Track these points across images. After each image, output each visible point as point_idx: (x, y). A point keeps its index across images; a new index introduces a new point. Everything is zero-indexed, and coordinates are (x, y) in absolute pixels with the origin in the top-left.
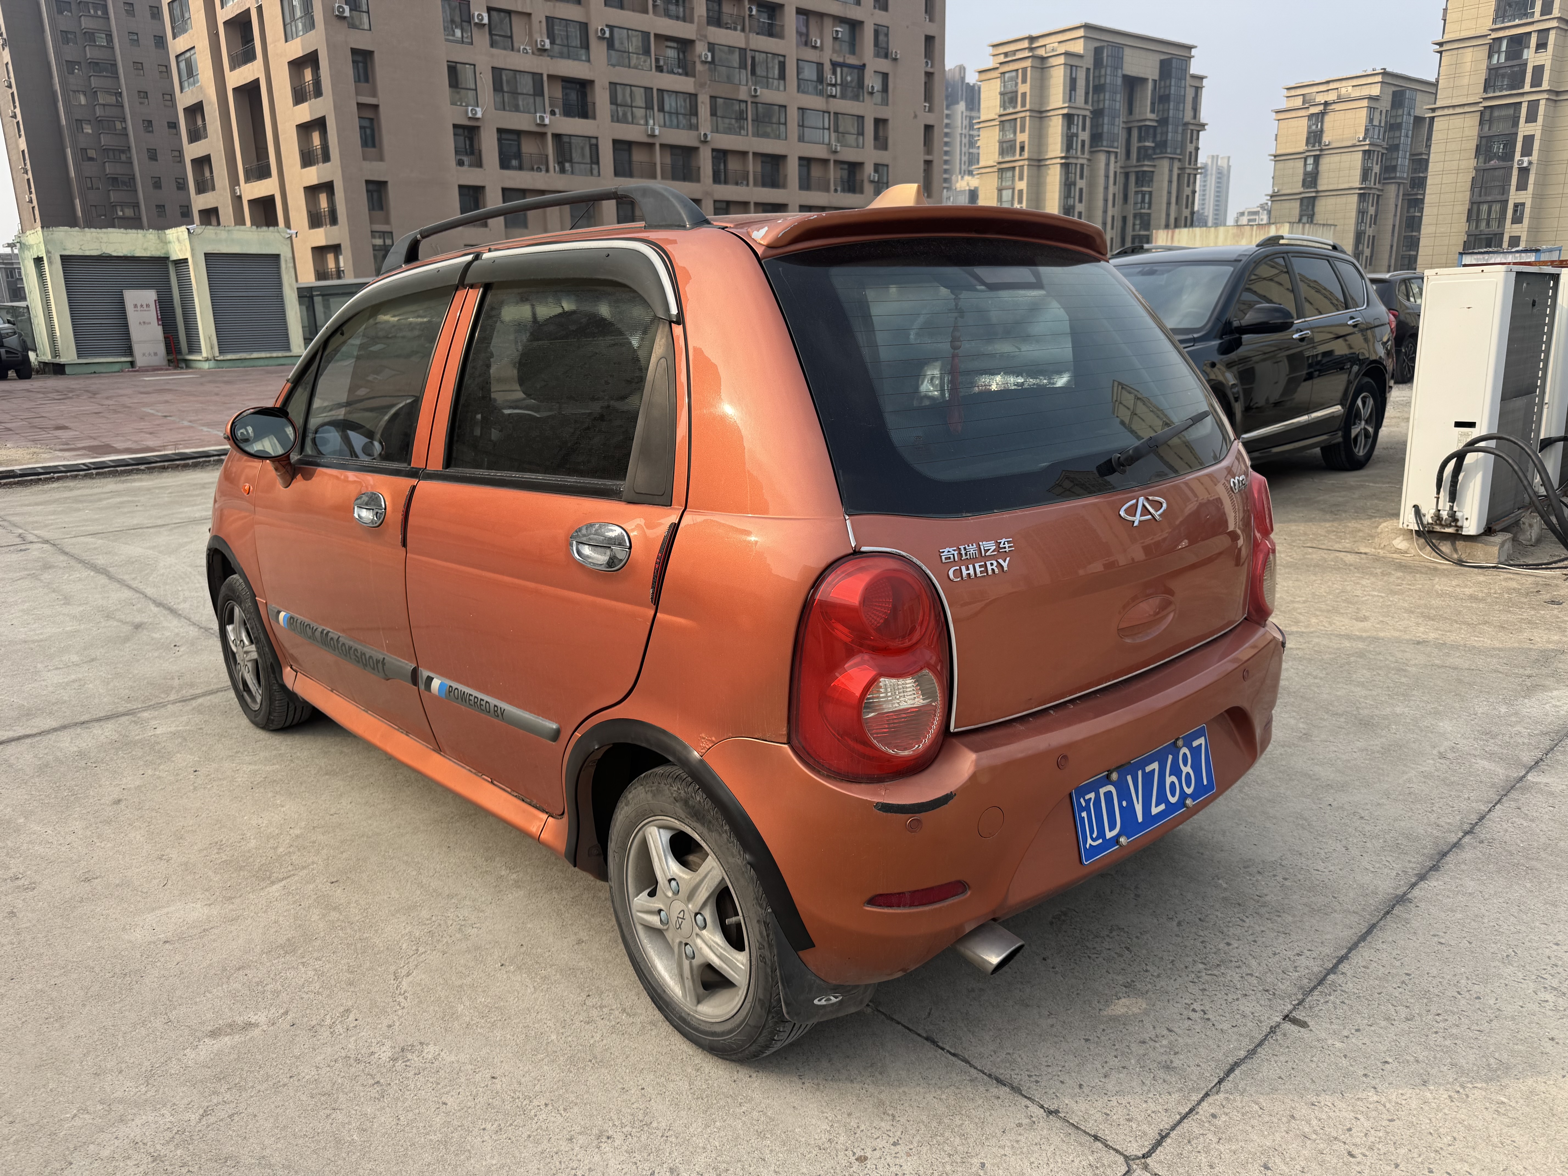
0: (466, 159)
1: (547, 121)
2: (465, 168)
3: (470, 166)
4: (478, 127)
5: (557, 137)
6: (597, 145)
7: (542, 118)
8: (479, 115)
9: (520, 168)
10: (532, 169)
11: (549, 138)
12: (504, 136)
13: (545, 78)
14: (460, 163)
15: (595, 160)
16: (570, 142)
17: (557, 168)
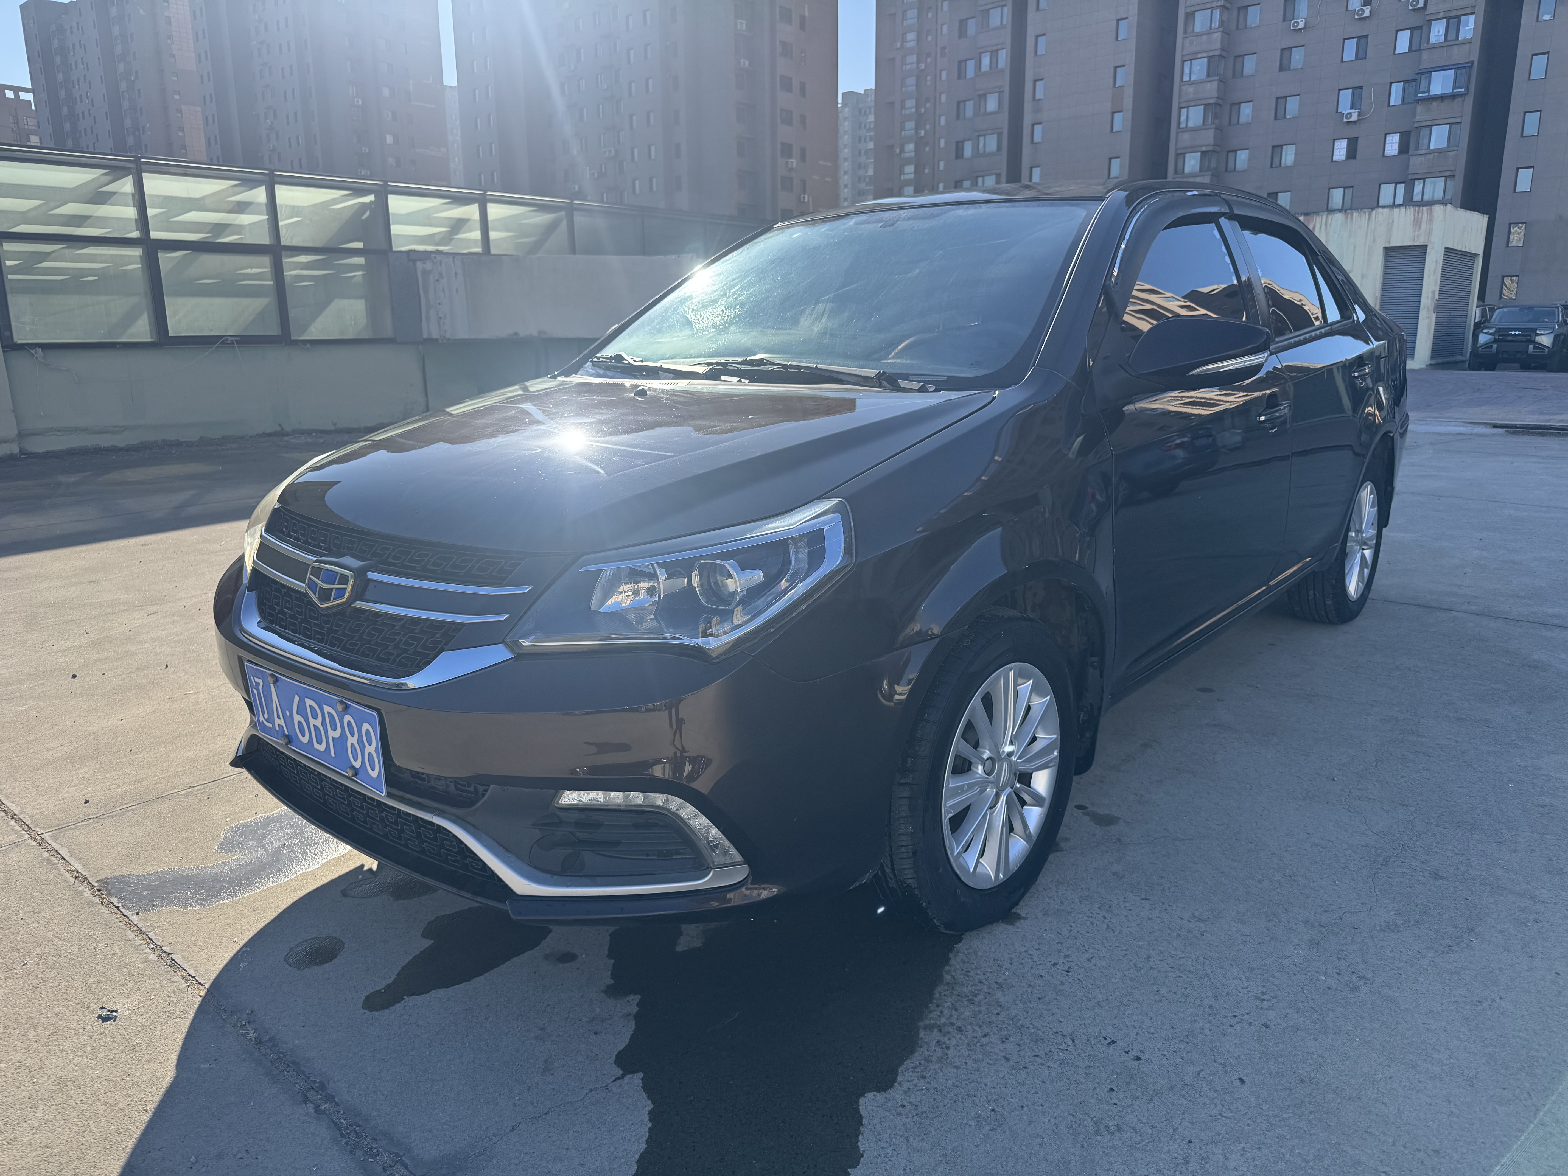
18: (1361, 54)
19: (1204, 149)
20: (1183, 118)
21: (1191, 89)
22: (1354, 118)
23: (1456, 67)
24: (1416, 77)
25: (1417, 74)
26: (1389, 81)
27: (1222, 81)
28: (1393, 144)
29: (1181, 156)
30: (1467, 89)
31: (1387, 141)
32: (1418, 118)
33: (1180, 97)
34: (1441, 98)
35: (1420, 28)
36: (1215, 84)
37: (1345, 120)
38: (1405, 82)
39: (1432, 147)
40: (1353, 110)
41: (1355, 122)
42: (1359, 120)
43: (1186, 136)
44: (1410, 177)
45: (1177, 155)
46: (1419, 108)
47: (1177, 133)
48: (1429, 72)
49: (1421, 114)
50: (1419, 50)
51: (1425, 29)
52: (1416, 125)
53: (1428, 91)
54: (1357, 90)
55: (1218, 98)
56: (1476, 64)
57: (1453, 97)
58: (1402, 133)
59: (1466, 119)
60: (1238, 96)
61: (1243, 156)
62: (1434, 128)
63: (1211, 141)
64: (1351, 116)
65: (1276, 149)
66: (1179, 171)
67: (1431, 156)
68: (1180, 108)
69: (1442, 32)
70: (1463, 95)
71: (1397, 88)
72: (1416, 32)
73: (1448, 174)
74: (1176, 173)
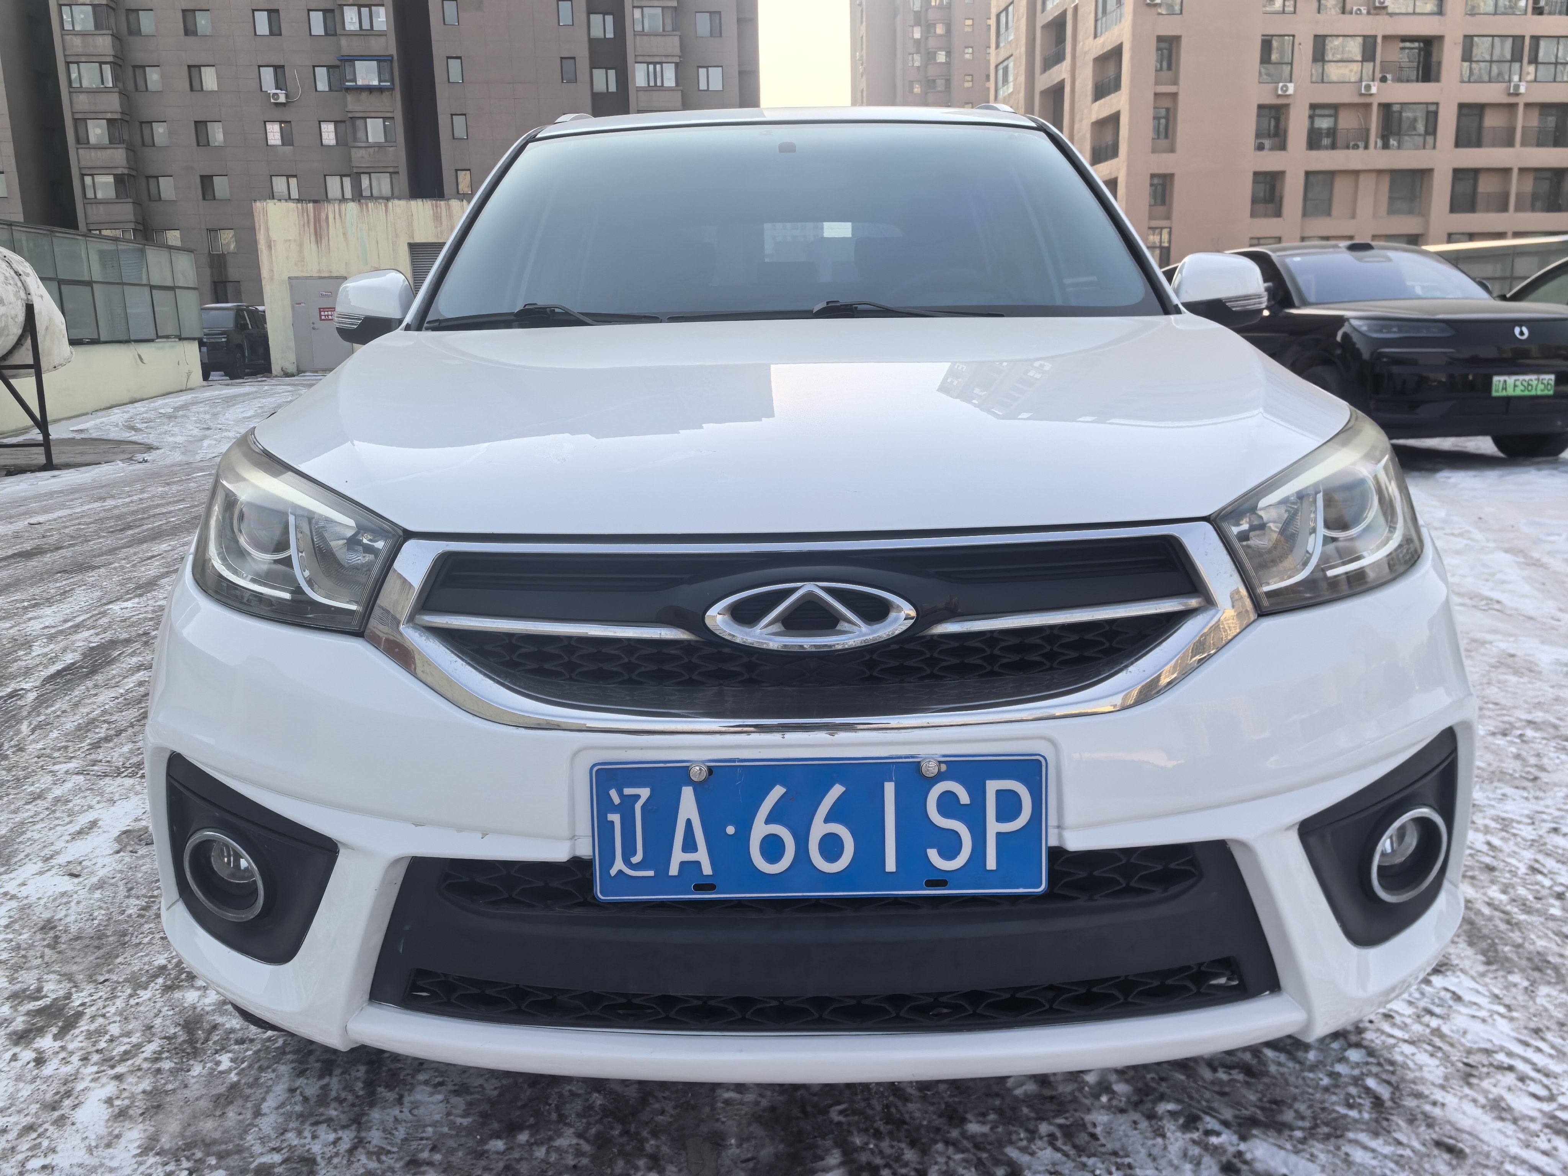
0: (1267, 143)
1: (1374, 90)
2: (1265, 153)
3: (1271, 149)
4: (1287, 106)
5: (1386, 108)
6: (1436, 113)
7: (1368, 87)
8: (1291, 91)
9: (1333, 146)
10: (1348, 147)
11: (1375, 108)
12: (1318, 112)
13: (1379, 40)
14: (1260, 147)
15: (1430, 130)
16: (1400, 113)
17: (1380, 143)
18: (275, 30)
19: (109, 116)
20: (74, 75)
21: (77, 41)
22: (282, 99)
23: (379, 59)
24: (338, 63)
25: (341, 60)
26: (310, 63)
27: (116, 37)
28: (329, 134)
29: (80, 122)
30: (393, 83)
31: (323, 130)
32: (350, 107)
33: (64, 49)
34: (370, 89)
35: (332, 11)
36: (108, 40)
37: (272, 101)
38: (329, 67)
39: (370, 140)
40: (278, 91)
41: (283, 104)
42: (288, 102)
43: (83, 97)
44: (355, 170)
45: (76, 121)
46: (350, 98)
47: (70, 92)
48: (351, 60)
49: (353, 104)
50: (335, 35)
51: (337, 13)
52: (350, 115)
53: (355, 80)
54: (279, 69)
55: (114, 56)
56: (395, 59)
57: (380, 90)
58: (336, 123)
59: (399, 115)
60: (139, 57)
61: (161, 130)
62: (368, 120)
63: (117, 107)
64: (278, 98)
65: (200, 126)
66: (82, 141)
67: (371, 150)
68: (68, 63)
69: (356, 19)
70: (391, 89)
71: (322, 73)
72: (328, 15)
73: (391, 170)
74: (78, 141)
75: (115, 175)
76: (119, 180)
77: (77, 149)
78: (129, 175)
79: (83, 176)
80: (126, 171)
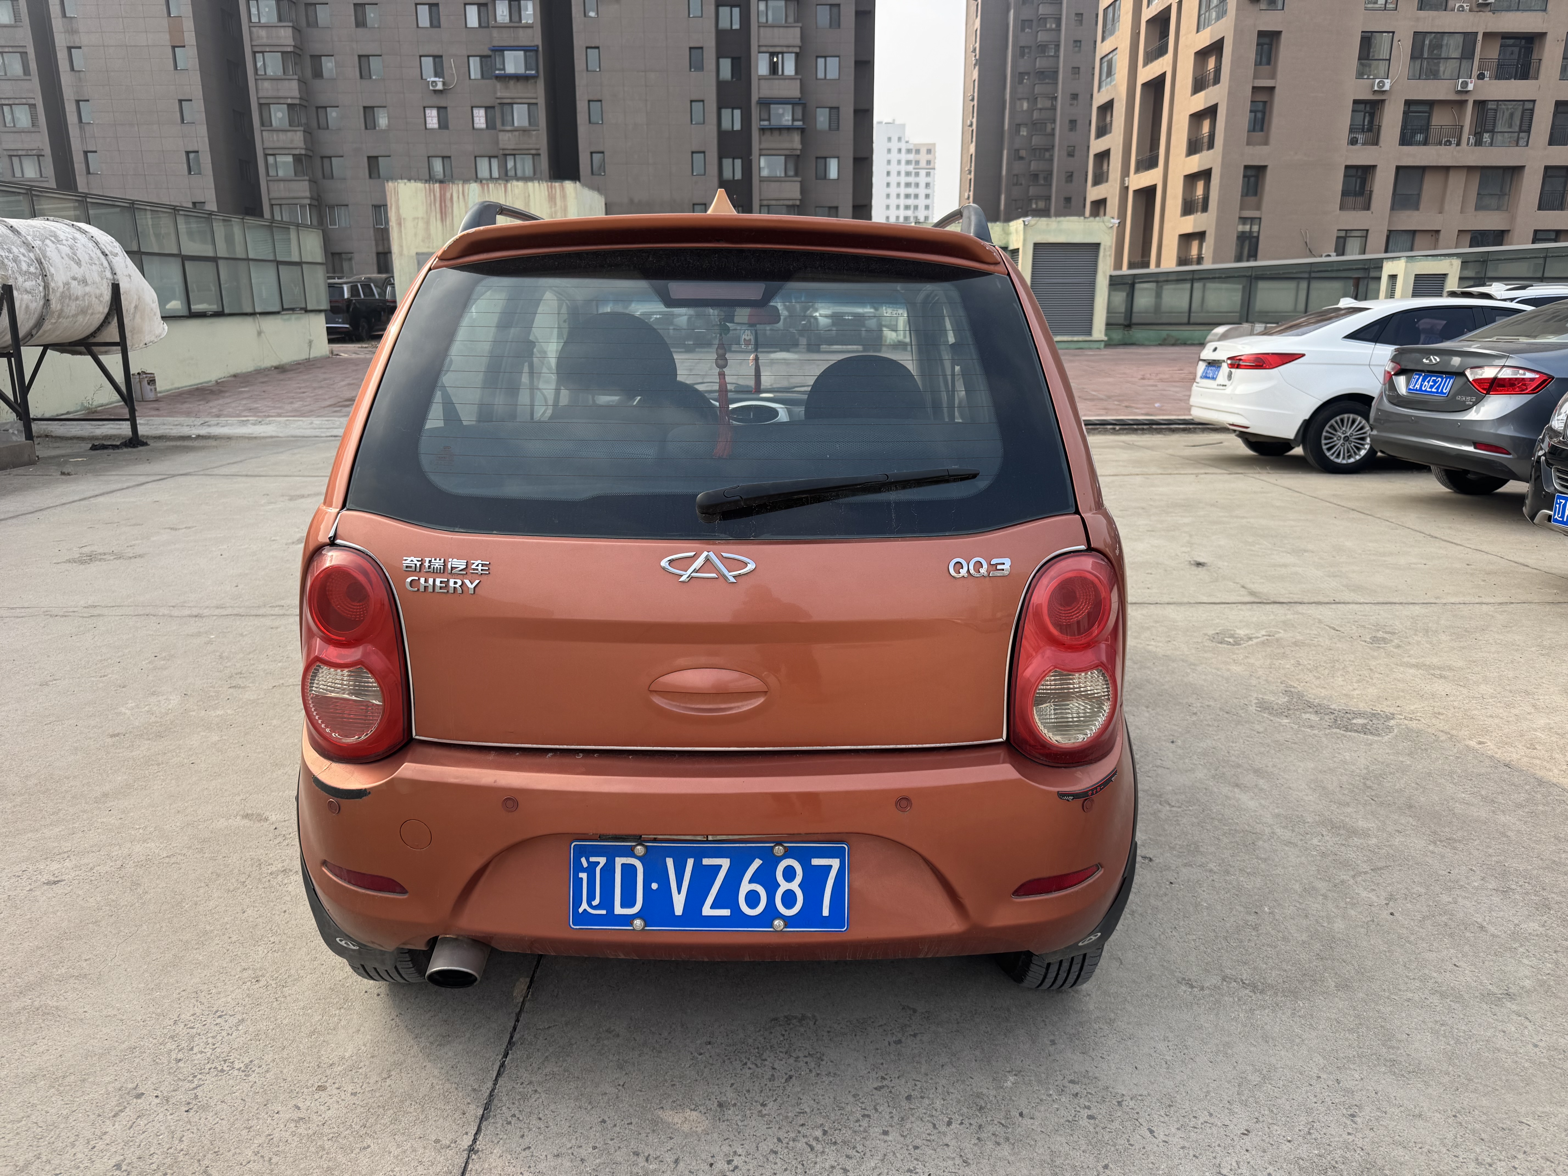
0: (1361, 137)
1: (1470, 87)
2: (1358, 147)
3: (1364, 144)
4: (1383, 101)
5: (1480, 104)
6: (1532, 111)
7: (1465, 84)
8: (1387, 87)
9: (1425, 143)
10: (1440, 143)
11: (1470, 106)
12: (1413, 108)
13: (1480, 37)
14: (1353, 142)
15: (1525, 128)
16: (1496, 110)
17: (1472, 140)
18: (435, 23)
19: (289, 101)
20: (260, 64)
21: (263, 33)
22: (440, 86)
23: (526, 49)
24: (490, 53)
25: (492, 50)
26: (465, 53)
27: (296, 29)
28: (480, 118)
29: (263, 106)
30: (537, 71)
31: (475, 115)
32: (499, 94)
33: (251, 40)
34: (517, 78)
35: (486, 5)
36: (289, 31)
37: (431, 88)
38: (481, 57)
39: (516, 124)
40: (437, 79)
41: (440, 91)
42: (444, 89)
43: (267, 84)
44: (502, 152)
45: (261, 105)
46: (499, 85)
47: (256, 79)
48: (500, 50)
49: (502, 91)
50: (488, 27)
51: (490, 7)
52: (499, 102)
53: (504, 69)
54: (438, 58)
55: (294, 46)
56: (540, 49)
57: (526, 78)
58: (487, 108)
59: (541, 101)
60: (316, 48)
61: (334, 114)
62: (515, 106)
63: (296, 94)
64: (436, 85)
65: (369, 111)
66: (266, 123)
67: (517, 133)
68: (254, 53)
69: (506, 12)
70: (535, 77)
71: (475, 63)
72: (482, 8)
73: (533, 152)
74: (262, 124)
75: (294, 155)
76: (297, 159)
77: (262, 131)
78: (305, 155)
79: (266, 155)
80: (303, 152)
